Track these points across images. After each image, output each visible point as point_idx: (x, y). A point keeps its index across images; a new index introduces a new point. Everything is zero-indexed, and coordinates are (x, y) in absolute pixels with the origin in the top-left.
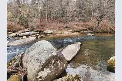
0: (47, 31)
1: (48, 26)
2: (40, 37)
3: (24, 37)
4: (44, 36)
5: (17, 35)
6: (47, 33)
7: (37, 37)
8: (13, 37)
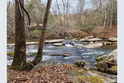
0: (112, 38)
1: (112, 34)
2: (107, 44)
3: (92, 42)
4: (111, 44)
5: (86, 40)
6: (113, 40)
7: (104, 44)
8: (83, 41)
